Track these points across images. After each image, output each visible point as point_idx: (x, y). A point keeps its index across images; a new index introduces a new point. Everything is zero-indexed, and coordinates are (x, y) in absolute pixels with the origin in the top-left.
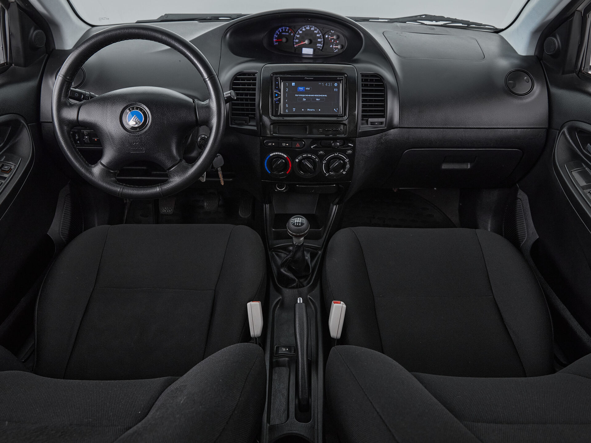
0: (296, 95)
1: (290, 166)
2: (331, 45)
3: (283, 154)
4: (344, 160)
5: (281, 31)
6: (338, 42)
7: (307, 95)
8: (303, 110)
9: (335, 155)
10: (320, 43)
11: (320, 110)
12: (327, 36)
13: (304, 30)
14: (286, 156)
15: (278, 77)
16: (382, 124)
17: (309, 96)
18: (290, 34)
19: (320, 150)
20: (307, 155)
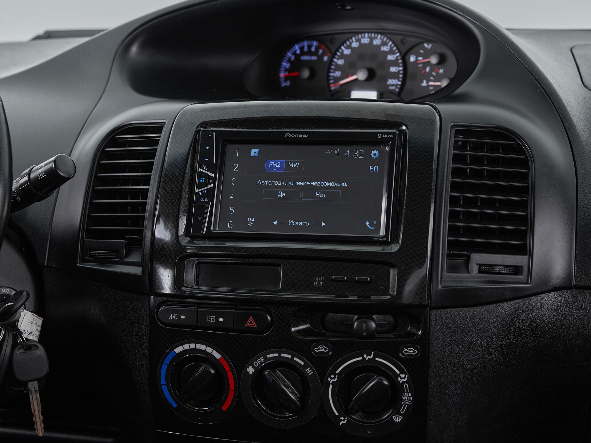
0: (259, 182)
1: (232, 387)
2: (425, 81)
3: (209, 350)
4: (392, 377)
5: (298, 52)
6: (441, 71)
7: (289, 183)
8: (275, 223)
9: (364, 359)
10: (395, 76)
11: (323, 224)
12: (412, 59)
13: (355, 45)
14: (218, 356)
15: (211, 132)
16: (516, 274)
17: (297, 184)
18: (321, 58)
19: (319, 341)
20: (279, 355)
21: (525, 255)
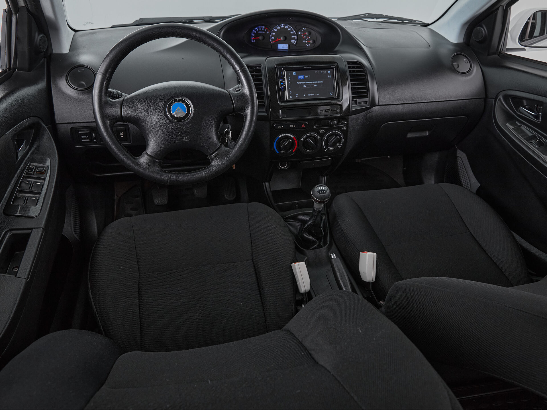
0: (297, 83)
1: (296, 145)
2: (304, 41)
3: (290, 135)
4: (340, 136)
5: (257, 30)
6: (310, 37)
7: (306, 83)
8: (304, 95)
9: (333, 132)
10: (294, 39)
11: (318, 94)
12: (299, 33)
13: (278, 28)
14: (292, 136)
15: (282, 68)
16: (366, 103)
17: (308, 83)
18: (266, 32)
19: (322, 129)
20: (311, 134)
21: (368, 98)
